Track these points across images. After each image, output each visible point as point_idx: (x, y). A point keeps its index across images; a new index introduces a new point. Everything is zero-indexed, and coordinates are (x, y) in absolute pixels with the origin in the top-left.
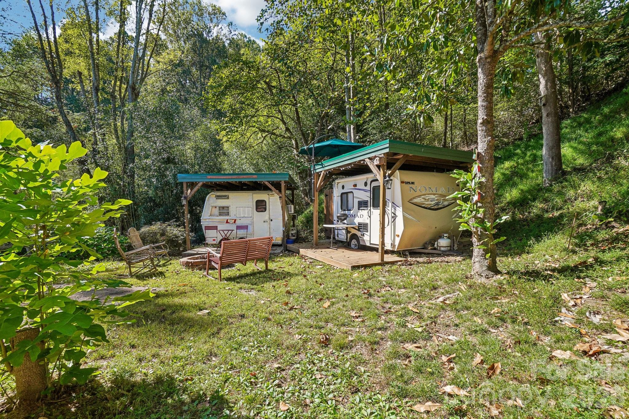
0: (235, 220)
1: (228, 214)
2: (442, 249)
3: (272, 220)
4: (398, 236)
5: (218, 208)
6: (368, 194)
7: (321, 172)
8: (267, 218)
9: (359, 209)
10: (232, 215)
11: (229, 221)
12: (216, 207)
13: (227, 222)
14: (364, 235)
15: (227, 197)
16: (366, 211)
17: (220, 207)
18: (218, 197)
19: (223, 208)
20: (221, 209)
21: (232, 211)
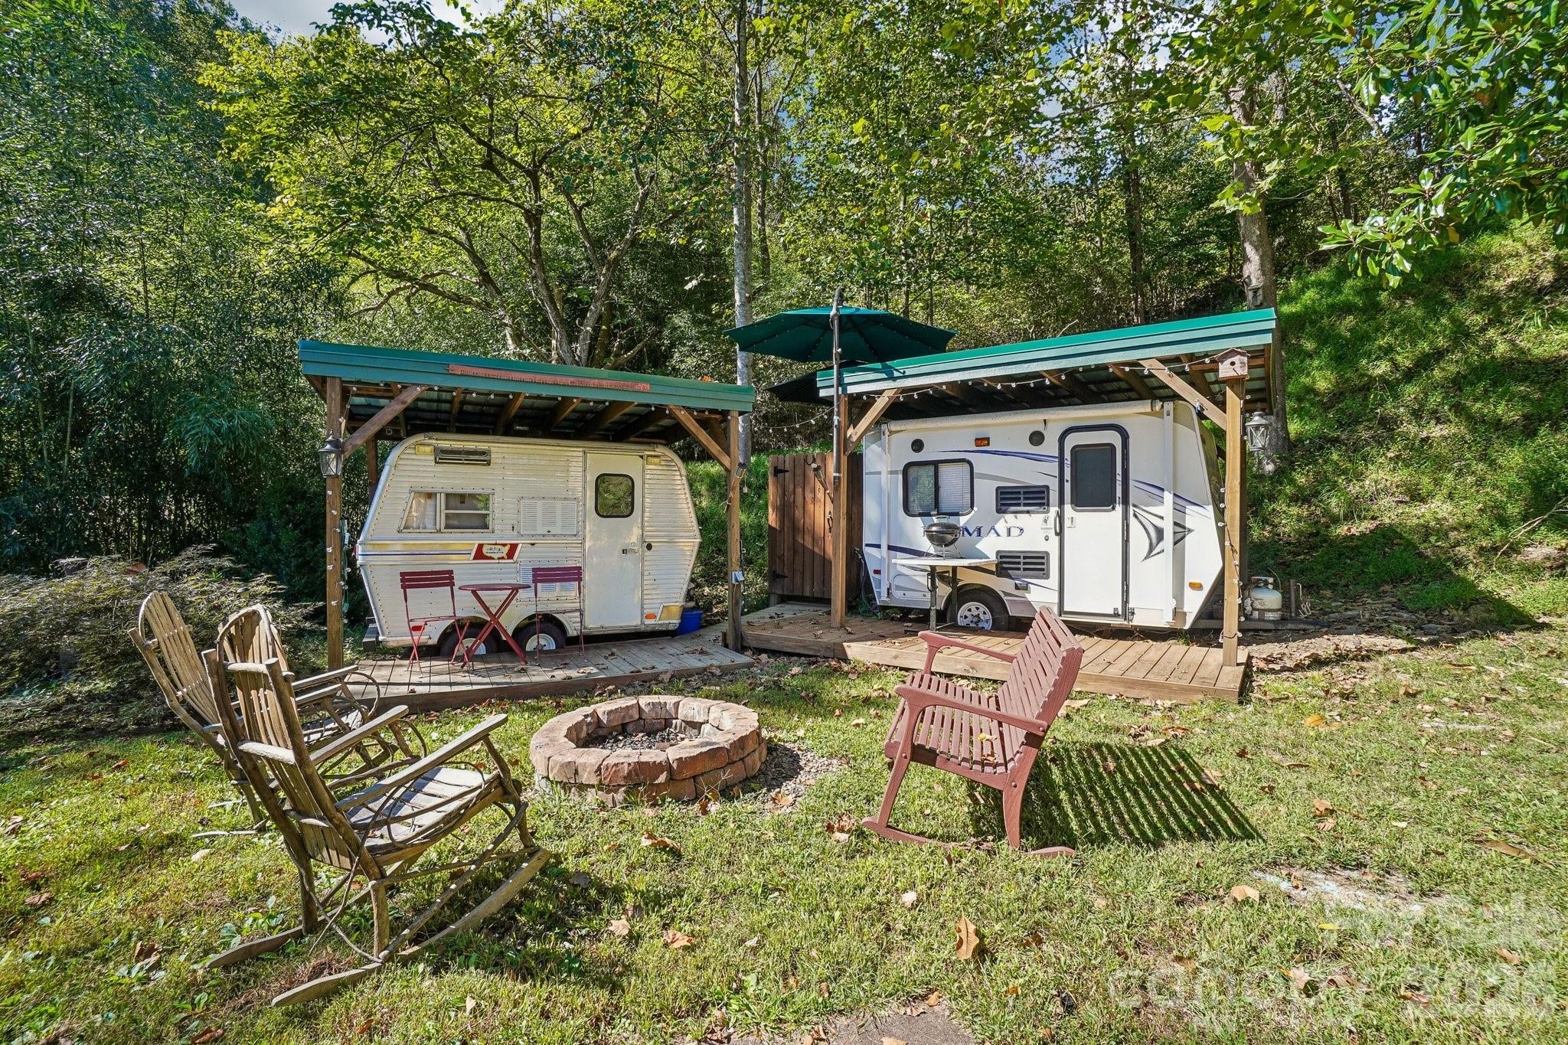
0: (514, 547)
1: (482, 523)
2: (1270, 616)
3: (649, 547)
4: (1196, 587)
5: (441, 500)
6: (1053, 468)
7: (880, 393)
8: (634, 537)
9: (999, 511)
10: (500, 532)
11: (485, 550)
12: (430, 496)
13: (480, 555)
14: (1026, 589)
15: (482, 458)
16: (1037, 518)
17: (448, 495)
18: (443, 456)
19: (462, 498)
20: (454, 502)
21: (501, 513)
